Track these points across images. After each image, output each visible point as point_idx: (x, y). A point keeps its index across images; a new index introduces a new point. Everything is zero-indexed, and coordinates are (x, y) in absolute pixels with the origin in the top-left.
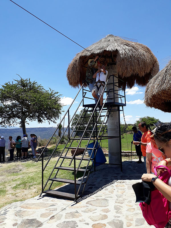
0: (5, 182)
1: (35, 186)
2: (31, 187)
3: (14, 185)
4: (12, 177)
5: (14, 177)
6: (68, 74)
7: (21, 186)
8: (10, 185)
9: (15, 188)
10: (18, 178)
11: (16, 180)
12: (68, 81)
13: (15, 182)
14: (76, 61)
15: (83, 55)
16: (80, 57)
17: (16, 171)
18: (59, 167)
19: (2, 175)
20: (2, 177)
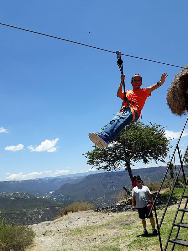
0: (118, 238)
2: (148, 248)
3: (128, 243)
4: (125, 230)
5: (127, 231)
6: (168, 102)
7: (136, 244)
8: (124, 243)
9: (130, 246)
10: (131, 233)
11: (129, 236)
13: (128, 239)
14: (176, 83)
15: (183, 74)
16: (180, 77)
17: (128, 223)
18: (179, 224)
19: (114, 228)
20: (115, 231)
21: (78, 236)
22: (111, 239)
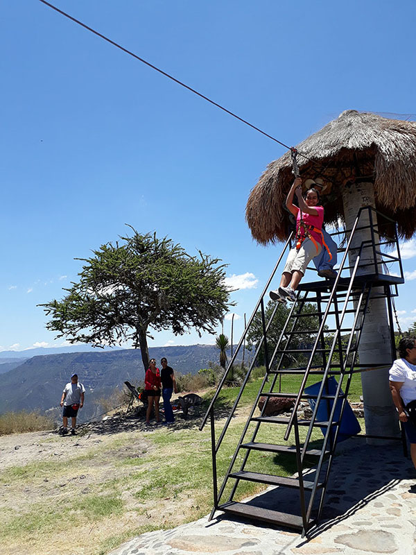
0: (116, 481)
1: (189, 492)
2: (179, 495)
3: (139, 489)
4: (129, 467)
5: (134, 467)
6: (249, 214)
7: (155, 490)
8: (129, 489)
9: (142, 495)
10: (143, 470)
11: (138, 476)
12: (250, 231)
13: (138, 481)
14: (271, 180)
15: (287, 165)
16: (280, 170)
17: (134, 453)
18: (249, 444)
19: (105, 463)
20: (106, 468)
21: (20, 482)
22: (101, 484)
